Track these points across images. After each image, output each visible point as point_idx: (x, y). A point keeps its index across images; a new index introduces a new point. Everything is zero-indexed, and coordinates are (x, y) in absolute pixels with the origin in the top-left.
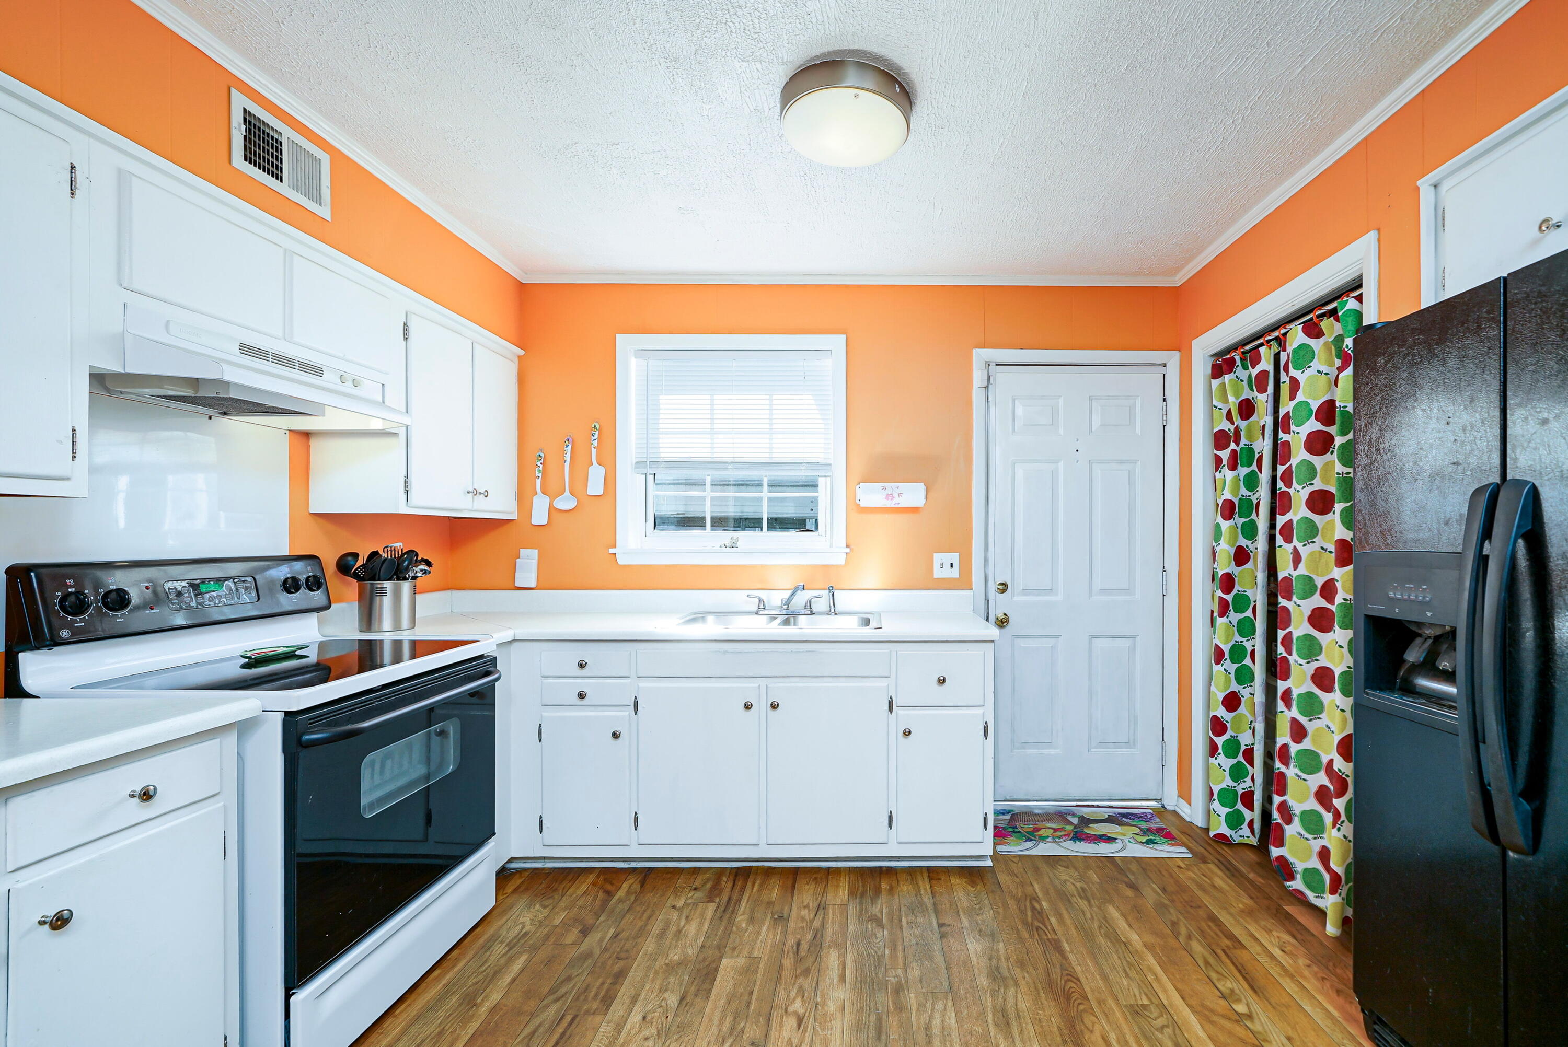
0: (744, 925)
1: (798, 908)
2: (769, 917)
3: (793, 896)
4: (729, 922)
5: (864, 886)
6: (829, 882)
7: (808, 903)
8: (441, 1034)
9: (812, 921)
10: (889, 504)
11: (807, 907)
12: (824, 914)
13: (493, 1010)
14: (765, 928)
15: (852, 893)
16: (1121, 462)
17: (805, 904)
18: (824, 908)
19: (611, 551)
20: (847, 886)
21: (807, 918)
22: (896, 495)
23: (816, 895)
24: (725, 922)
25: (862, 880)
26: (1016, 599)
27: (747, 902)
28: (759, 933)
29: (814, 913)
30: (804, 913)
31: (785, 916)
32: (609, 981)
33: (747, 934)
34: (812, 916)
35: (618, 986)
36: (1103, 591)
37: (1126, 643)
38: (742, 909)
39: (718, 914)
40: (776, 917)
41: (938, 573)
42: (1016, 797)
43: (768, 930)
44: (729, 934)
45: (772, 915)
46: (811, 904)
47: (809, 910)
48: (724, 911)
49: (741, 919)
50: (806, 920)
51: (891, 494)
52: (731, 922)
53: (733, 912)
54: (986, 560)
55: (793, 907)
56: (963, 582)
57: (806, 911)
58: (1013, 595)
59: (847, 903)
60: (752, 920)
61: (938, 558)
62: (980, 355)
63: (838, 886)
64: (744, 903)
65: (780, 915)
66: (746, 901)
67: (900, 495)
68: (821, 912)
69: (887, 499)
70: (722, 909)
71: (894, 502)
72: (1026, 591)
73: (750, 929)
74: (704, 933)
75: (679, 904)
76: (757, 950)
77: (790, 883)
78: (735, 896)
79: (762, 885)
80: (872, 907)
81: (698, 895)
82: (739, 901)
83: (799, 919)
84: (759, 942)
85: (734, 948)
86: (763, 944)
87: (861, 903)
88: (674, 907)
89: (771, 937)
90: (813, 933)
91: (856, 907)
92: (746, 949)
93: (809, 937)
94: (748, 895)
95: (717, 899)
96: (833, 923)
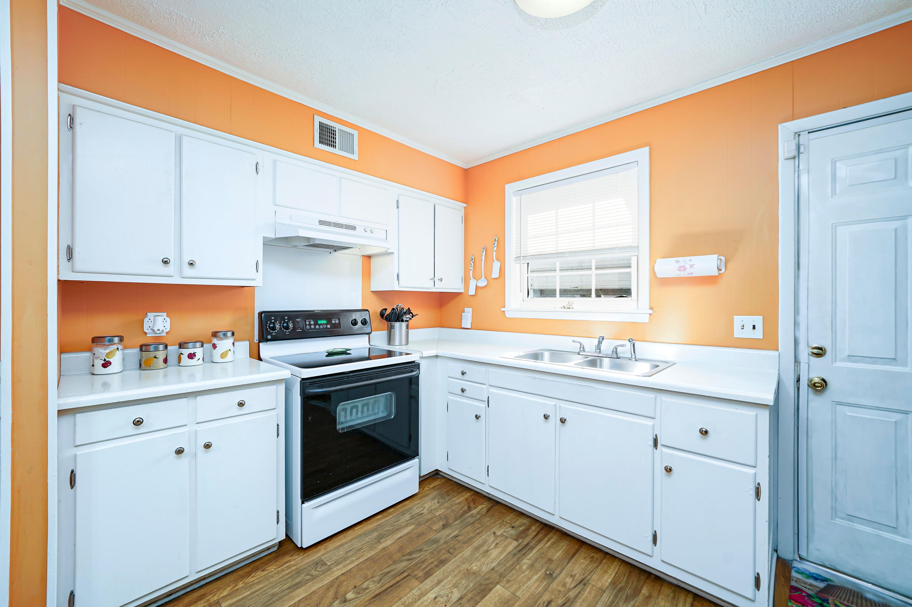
0: (524, 568)
1: (566, 574)
2: (544, 570)
3: (568, 563)
4: (518, 561)
5: (627, 582)
6: (601, 565)
7: (575, 575)
8: (360, 549)
9: (570, 590)
10: (682, 274)
11: (573, 576)
12: (582, 589)
13: (384, 549)
14: (536, 577)
15: (613, 583)
17: (573, 573)
18: (585, 584)
19: (503, 309)
20: (613, 576)
21: (568, 585)
22: (688, 266)
23: (585, 570)
24: (515, 559)
25: (628, 577)
27: (537, 552)
28: (530, 579)
29: (576, 584)
30: (569, 580)
31: (554, 575)
32: (435, 563)
33: (522, 575)
34: (572, 586)
35: (437, 569)
38: (531, 555)
39: (515, 552)
40: (548, 573)
41: (738, 333)
42: (838, 568)
43: (537, 580)
44: (513, 569)
45: (546, 570)
46: (577, 576)
47: (573, 580)
48: (520, 551)
49: (526, 562)
50: (566, 587)
51: (683, 266)
52: (519, 560)
53: (524, 555)
55: (563, 572)
57: (571, 579)
58: (832, 359)
59: (604, 589)
60: (531, 566)
61: (738, 320)
63: (606, 572)
64: (534, 551)
65: (552, 573)
66: (536, 550)
67: (691, 266)
68: (581, 586)
69: (680, 270)
70: (519, 548)
71: (687, 272)
72: (848, 357)
73: (527, 572)
74: (499, 560)
75: (499, 533)
76: (521, 591)
77: (572, 552)
78: (531, 544)
79: (553, 544)
80: (623, 604)
81: (513, 532)
82: (532, 548)
83: (562, 584)
84: (526, 585)
85: (508, 581)
86: (527, 589)
87: (616, 596)
88: (494, 533)
89: (536, 587)
90: (565, 600)
91: (610, 597)
92: (515, 586)
93: (560, 602)
94: (540, 547)
95: (520, 541)
96: (584, 600)
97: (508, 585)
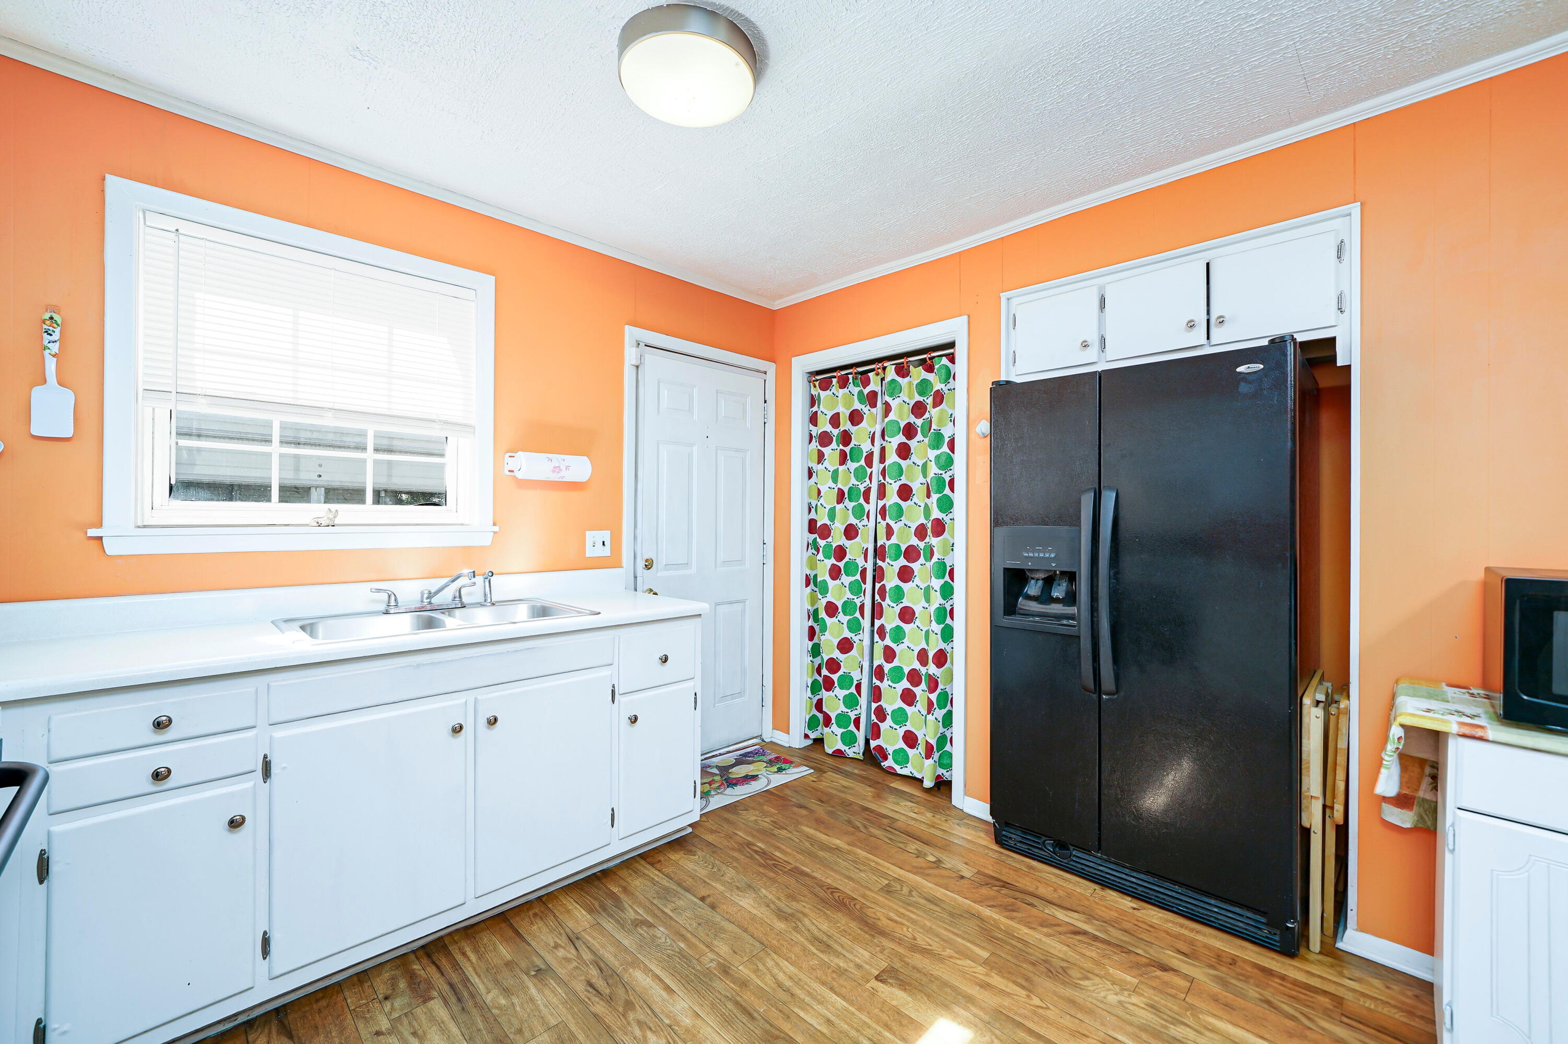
0: (503, 1002)
1: (549, 953)
2: (525, 978)
3: (529, 944)
4: (481, 1008)
5: (596, 899)
6: (555, 911)
7: (556, 942)
9: (579, 956)
11: (557, 946)
12: (584, 943)
14: (533, 991)
15: (590, 910)
16: (737, 450)
17: (552, 944)
18: (577, 938)
20: (578, 907)
21: (569, 956)
23: (555, 930)
24: (474, 1011)
25: (586, 893)
26: (660, 574)
27: (479, 976)
28: (532, 1000)
29: (572, 947)
30: (561, 953)
31: (543, 967)
33: (518, 1009)
34: (574, 951)
36: (725, 562)
37: (738, 607)
38: (481, 987)
39: (456, 1008)
40: (533, 973)
41: (591, 552)
43: (539, 990)
44: (495, 1020)
45: (527, 974)
46: (559, 942)
47: (564, 948)
48: (459, 1000)
49: (491, 996)
50: (571, 959)
52: (482, 1008)
53: (472, 996)
54: (635, 538)
55: (542, 954)
56: (613, 562)
57: (561, 950)
58: (657, 571)
59: (595, 922)
60: (507, 992)
62: (631, 333)
63: (568, 911)
64: (475, 979)
65: (537, 969)
66: (475, 976)
68: (578, 943)
70: (453, 999)
72: (668, 566)
73: (516, 1000)
74: (461, 1038)
75: (384, 1024)
76: (550, 1016)
77: (510, 933)
78: (455, 978)
79: (476, 950)
80: (625, 914)
81: (398, 1003)
82: (466, 981)
83: (563, 962)
84: (542, 1007)
85: (520, 1031)
86: (550, 1007)
87: (611, 916)
88: (378, 1033)
89: (552, 995)
90: (594, 966)
91: (609, 921)
92: (536, 1023)
93: (594, 972)
94: (470, 969)
95: (435, 994)
96: (602, 947)
97: (527, 1034)
